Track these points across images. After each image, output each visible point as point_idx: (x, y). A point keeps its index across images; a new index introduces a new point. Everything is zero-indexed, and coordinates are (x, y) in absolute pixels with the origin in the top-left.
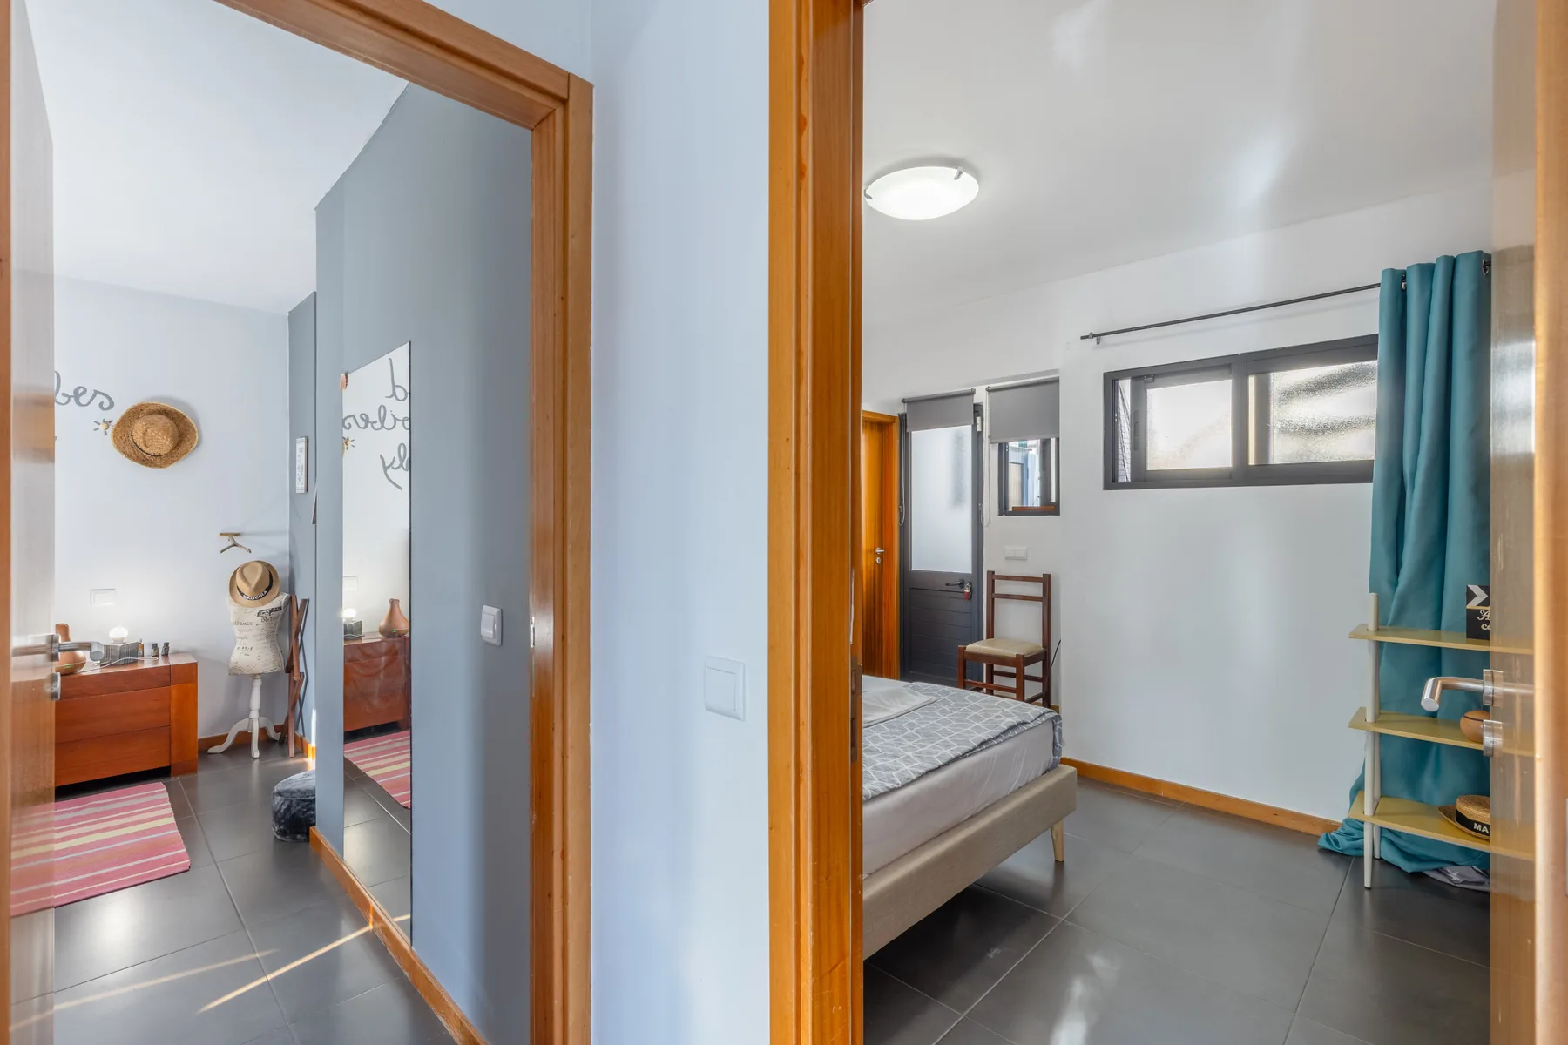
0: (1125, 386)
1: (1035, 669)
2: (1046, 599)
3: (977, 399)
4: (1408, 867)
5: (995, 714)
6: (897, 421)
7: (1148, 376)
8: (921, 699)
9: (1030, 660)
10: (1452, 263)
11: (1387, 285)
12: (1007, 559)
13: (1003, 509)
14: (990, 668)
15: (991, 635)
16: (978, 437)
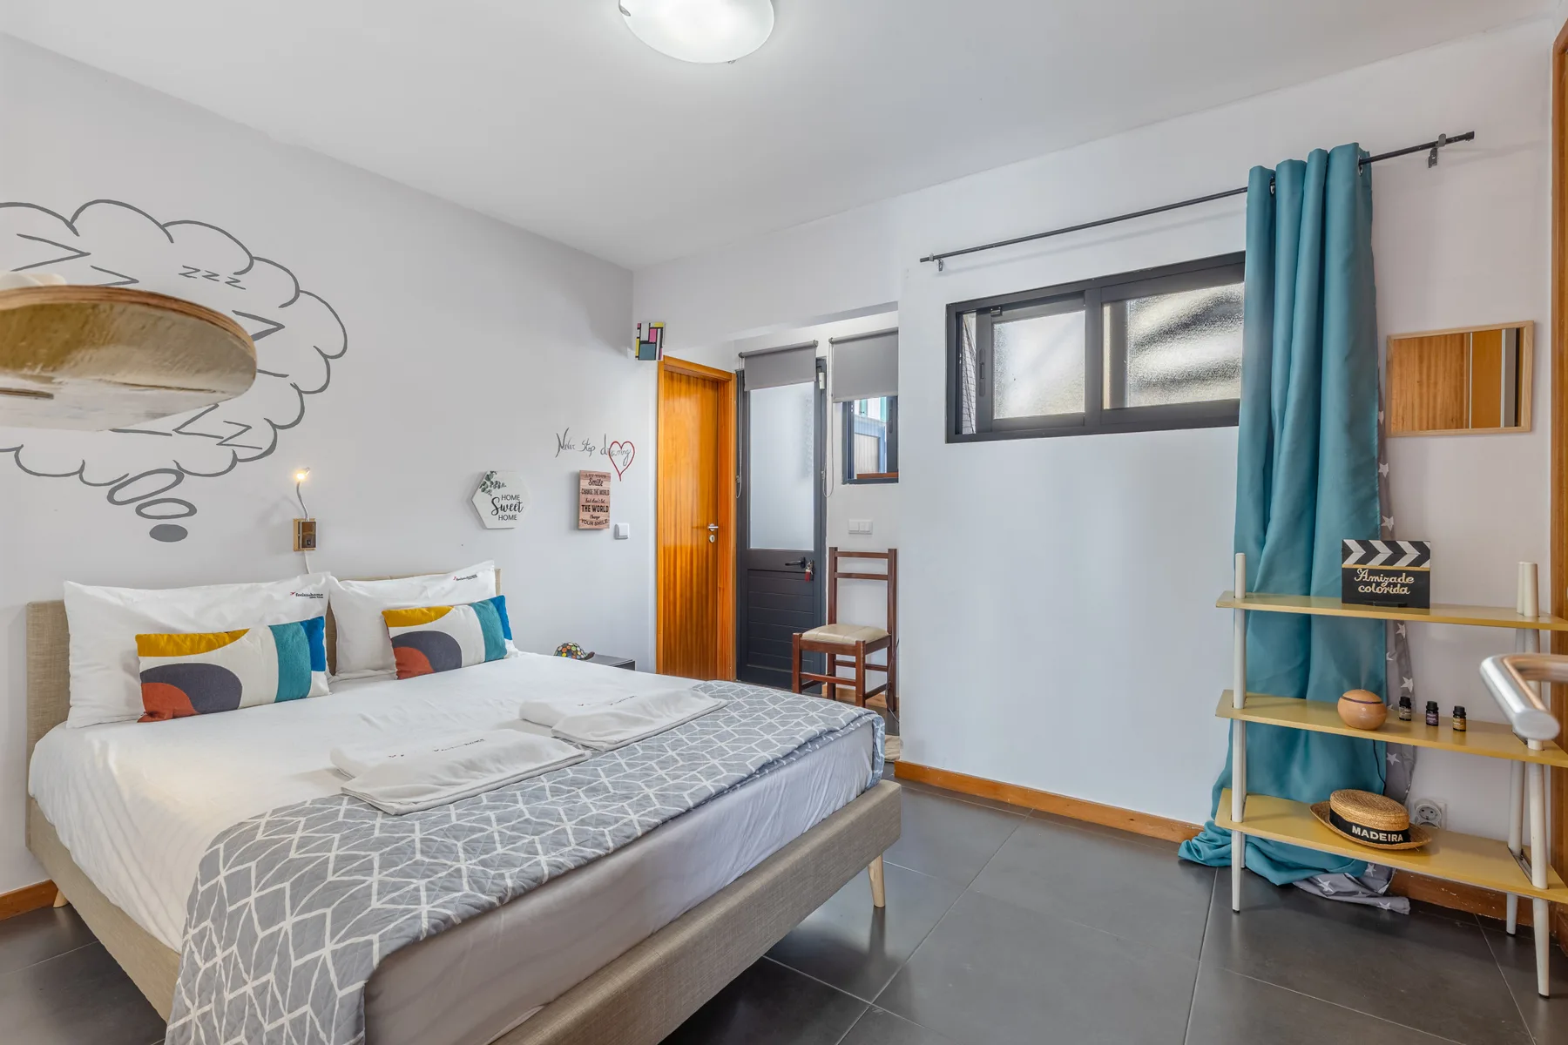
0: (970, 321)
1: (879, 657)
2: (891, 578)
3: (819, 353)
4: (1277, 878)
5: (796, 721)
6: (734, 380)
7: (995, 308)
8: (707, 702)
9: (871, 646)
10: (1326, 159)
11: (1255, 189)
12: (852, 533)
13: (849, 476)
14: (832, 657)
15: (833, 620)
16: (821, 395)
